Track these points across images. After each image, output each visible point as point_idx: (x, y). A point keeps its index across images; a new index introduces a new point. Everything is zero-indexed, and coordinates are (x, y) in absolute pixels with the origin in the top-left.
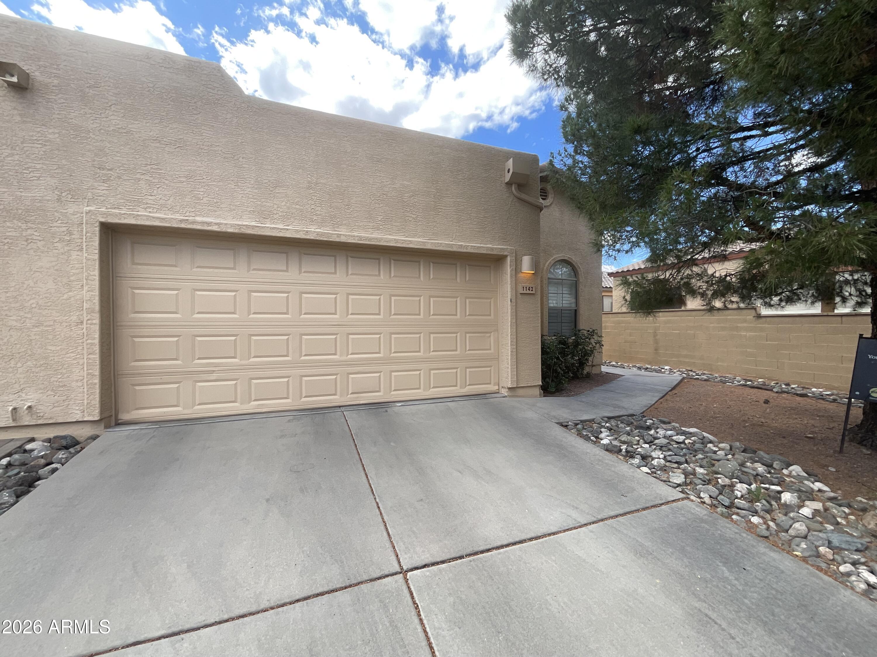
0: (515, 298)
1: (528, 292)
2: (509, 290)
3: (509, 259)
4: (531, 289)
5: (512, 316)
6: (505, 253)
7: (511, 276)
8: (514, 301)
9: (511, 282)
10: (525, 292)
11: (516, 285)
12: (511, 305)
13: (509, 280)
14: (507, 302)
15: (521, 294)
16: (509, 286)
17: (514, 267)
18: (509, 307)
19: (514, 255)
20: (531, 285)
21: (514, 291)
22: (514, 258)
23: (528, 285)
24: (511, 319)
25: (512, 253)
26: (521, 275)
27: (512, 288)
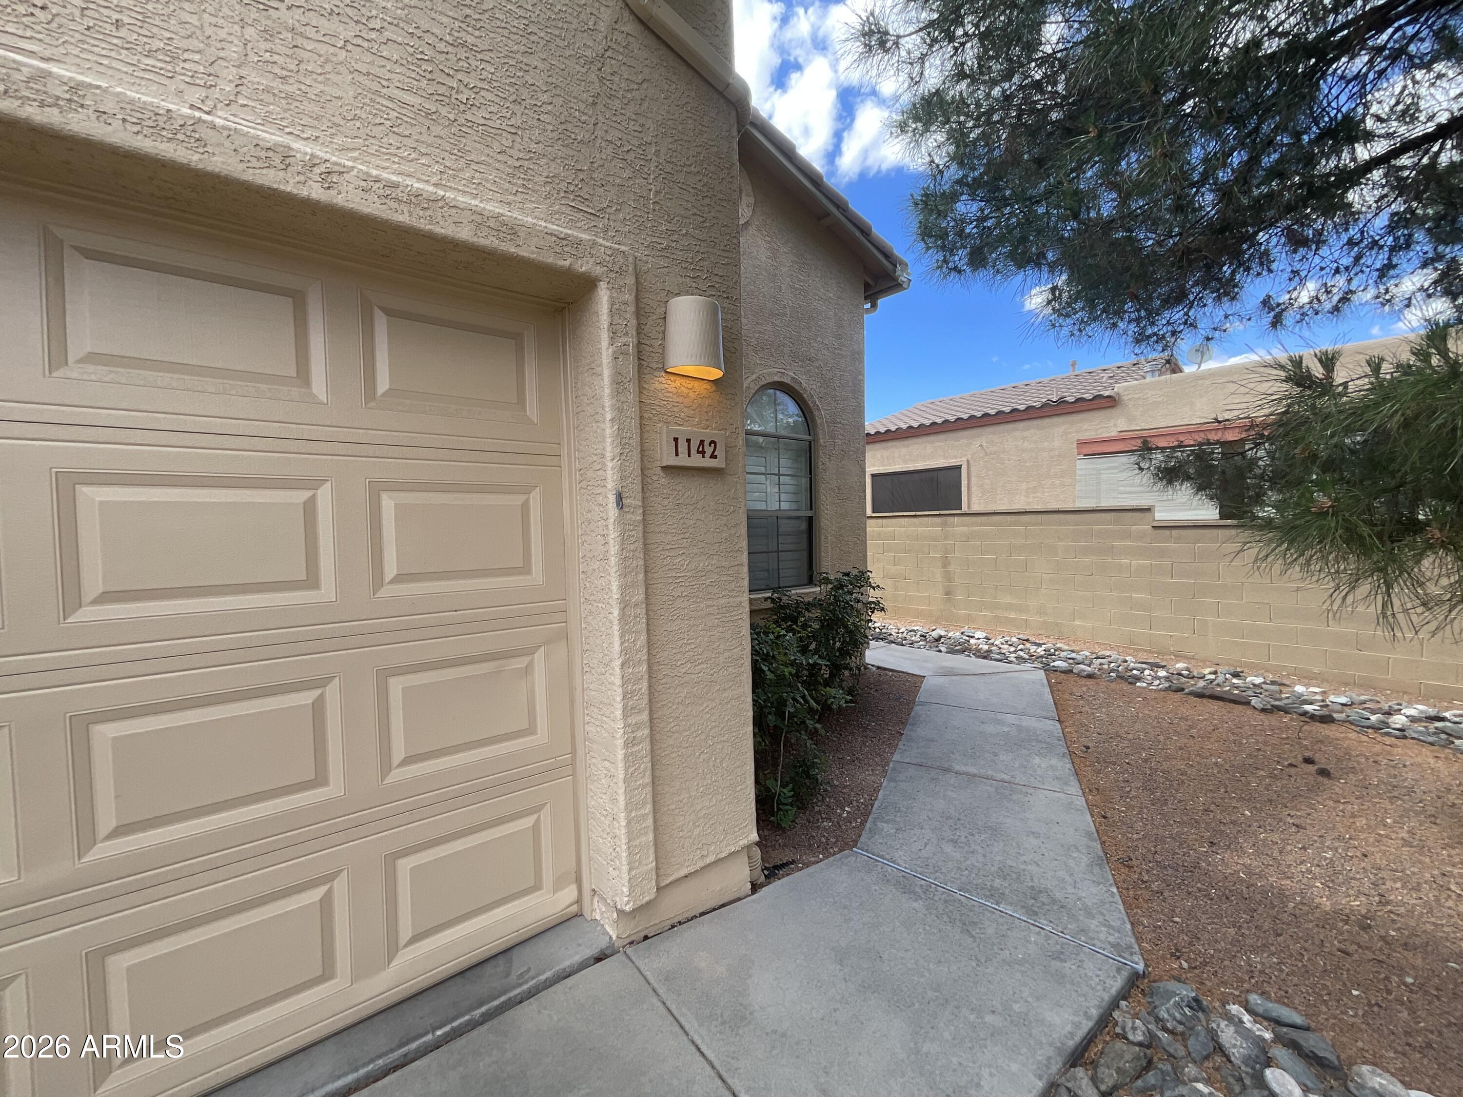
0: (638, 487)
1: (697, 461)
2: (610, 449)
3: (603, 297)
4: (709, 450)
5: (624, 573)
6: (584, 266)
7: (618, 383)
8: (633, 500)
9: (619, 410)
10: (683, 460)
11: (642, 426)
12: (621, 521)
13: (607, 402)
14: (604, 506)
15: (666, 468)
16: (609, 431)
17: (631, 340)
18: (613, 535)
19: (630, 280)
20: (708, 434)
21: (636, 455)
22: (629, 297)
23: (696, 431)
24: (623, 588)
25: (621, 272)
26: (661, 384)
27: (622, 443)
